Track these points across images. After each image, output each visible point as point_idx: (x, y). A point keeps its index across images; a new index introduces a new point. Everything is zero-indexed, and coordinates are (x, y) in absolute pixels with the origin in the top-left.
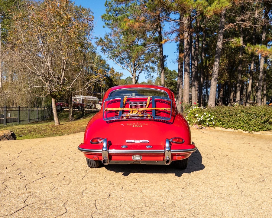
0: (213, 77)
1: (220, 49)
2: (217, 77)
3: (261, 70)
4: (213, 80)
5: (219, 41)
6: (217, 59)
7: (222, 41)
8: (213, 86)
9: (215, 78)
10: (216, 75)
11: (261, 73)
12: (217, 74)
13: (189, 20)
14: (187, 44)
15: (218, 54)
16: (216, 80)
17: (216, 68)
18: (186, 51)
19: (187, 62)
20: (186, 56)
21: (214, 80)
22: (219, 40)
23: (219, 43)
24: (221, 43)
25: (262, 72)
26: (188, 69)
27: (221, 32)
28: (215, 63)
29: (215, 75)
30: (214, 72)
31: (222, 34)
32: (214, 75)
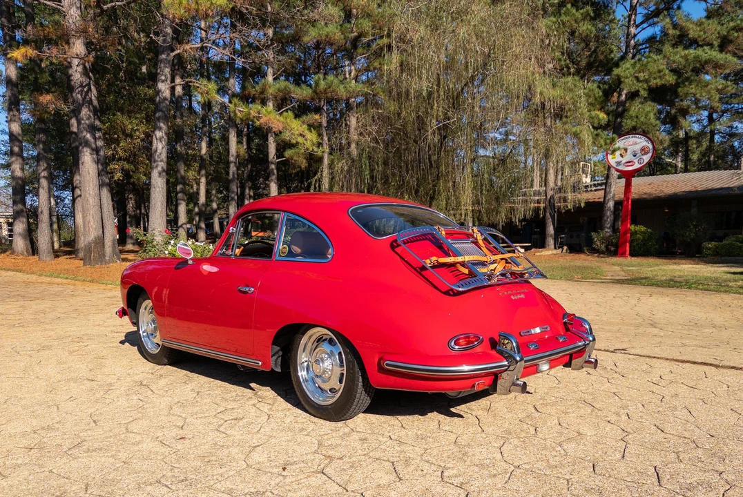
0: (157, 166)
1: (165, 99)
2: (165, 168)
3: (232, 159)
4: (157, 174)
5: (163, 81)
6: (162, 124)
7: (169, 82)
8: (158, 189)
9: (160, 169)
10: (162, 163)
11: (232, 165)
12: (165, 160)
13: (83, 9)
14: (84, 74)
15: (163, 112)
16: (164, 174)
17: (160, 146)
18: (82, 91)
19: (87, 122)
20: (83, 105)
21: (160, 174)
22: (163, 78)
23: (164, 84)
24: (167, 86)
25: (235, 163)
26: (92, 140)
27: (166, 59)
28: (158, 134)
29: (161, 161)
30: (158, 154)
31: (169, 63)
32: (157, 161)
